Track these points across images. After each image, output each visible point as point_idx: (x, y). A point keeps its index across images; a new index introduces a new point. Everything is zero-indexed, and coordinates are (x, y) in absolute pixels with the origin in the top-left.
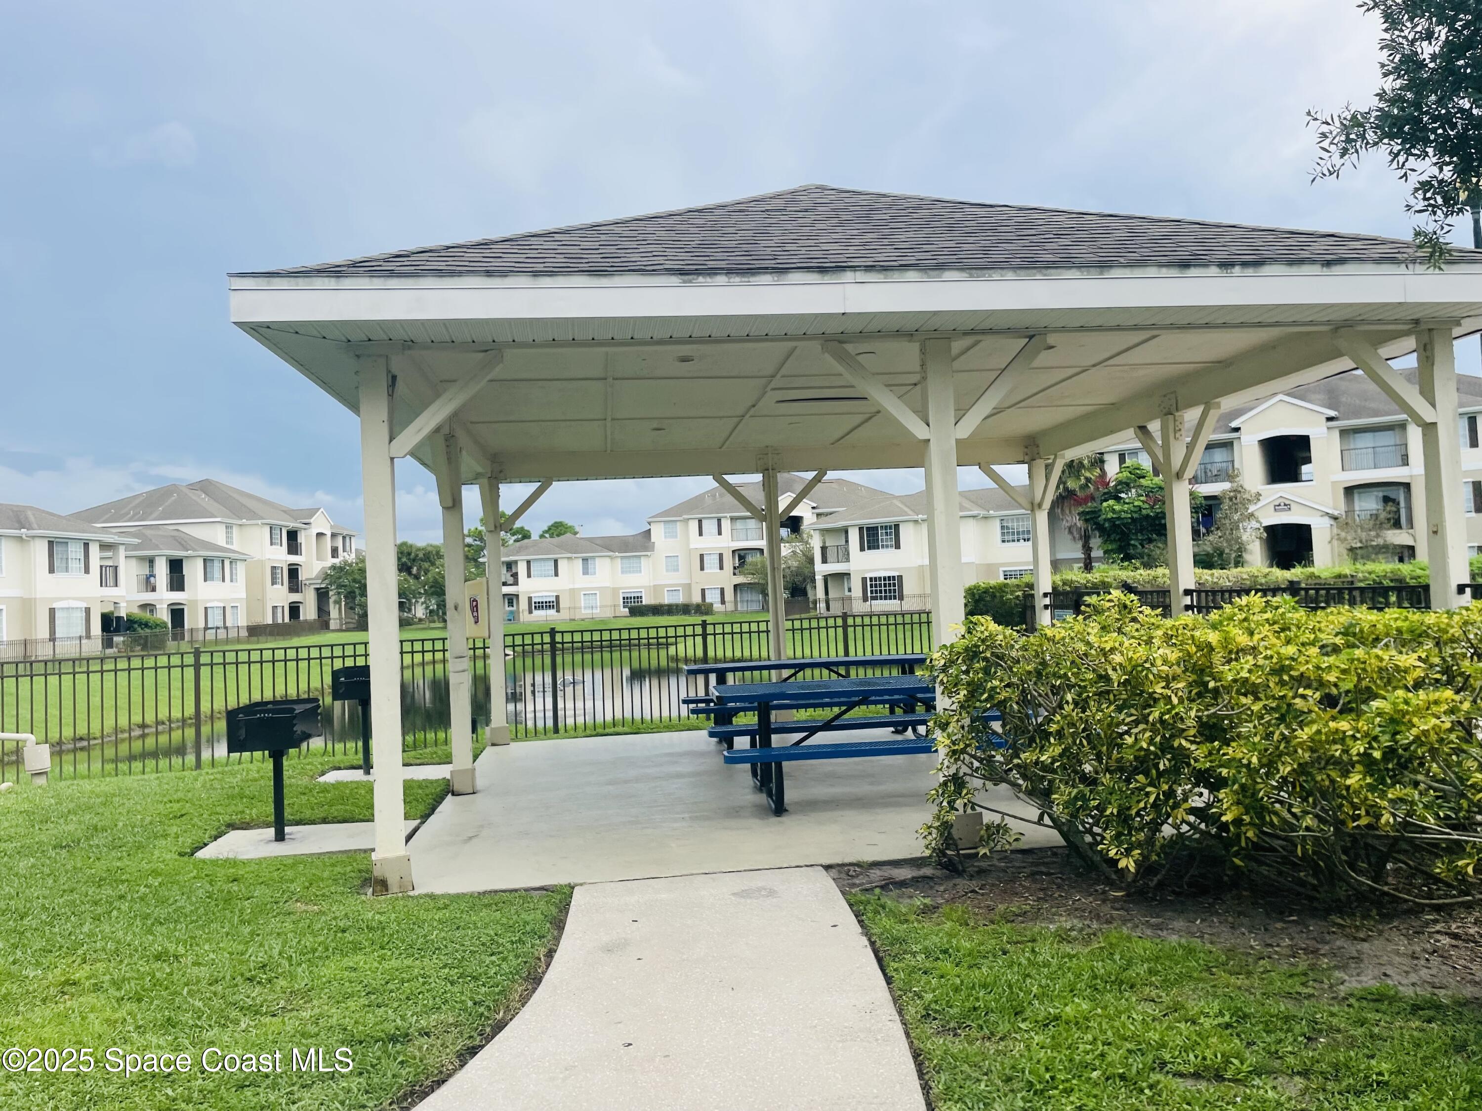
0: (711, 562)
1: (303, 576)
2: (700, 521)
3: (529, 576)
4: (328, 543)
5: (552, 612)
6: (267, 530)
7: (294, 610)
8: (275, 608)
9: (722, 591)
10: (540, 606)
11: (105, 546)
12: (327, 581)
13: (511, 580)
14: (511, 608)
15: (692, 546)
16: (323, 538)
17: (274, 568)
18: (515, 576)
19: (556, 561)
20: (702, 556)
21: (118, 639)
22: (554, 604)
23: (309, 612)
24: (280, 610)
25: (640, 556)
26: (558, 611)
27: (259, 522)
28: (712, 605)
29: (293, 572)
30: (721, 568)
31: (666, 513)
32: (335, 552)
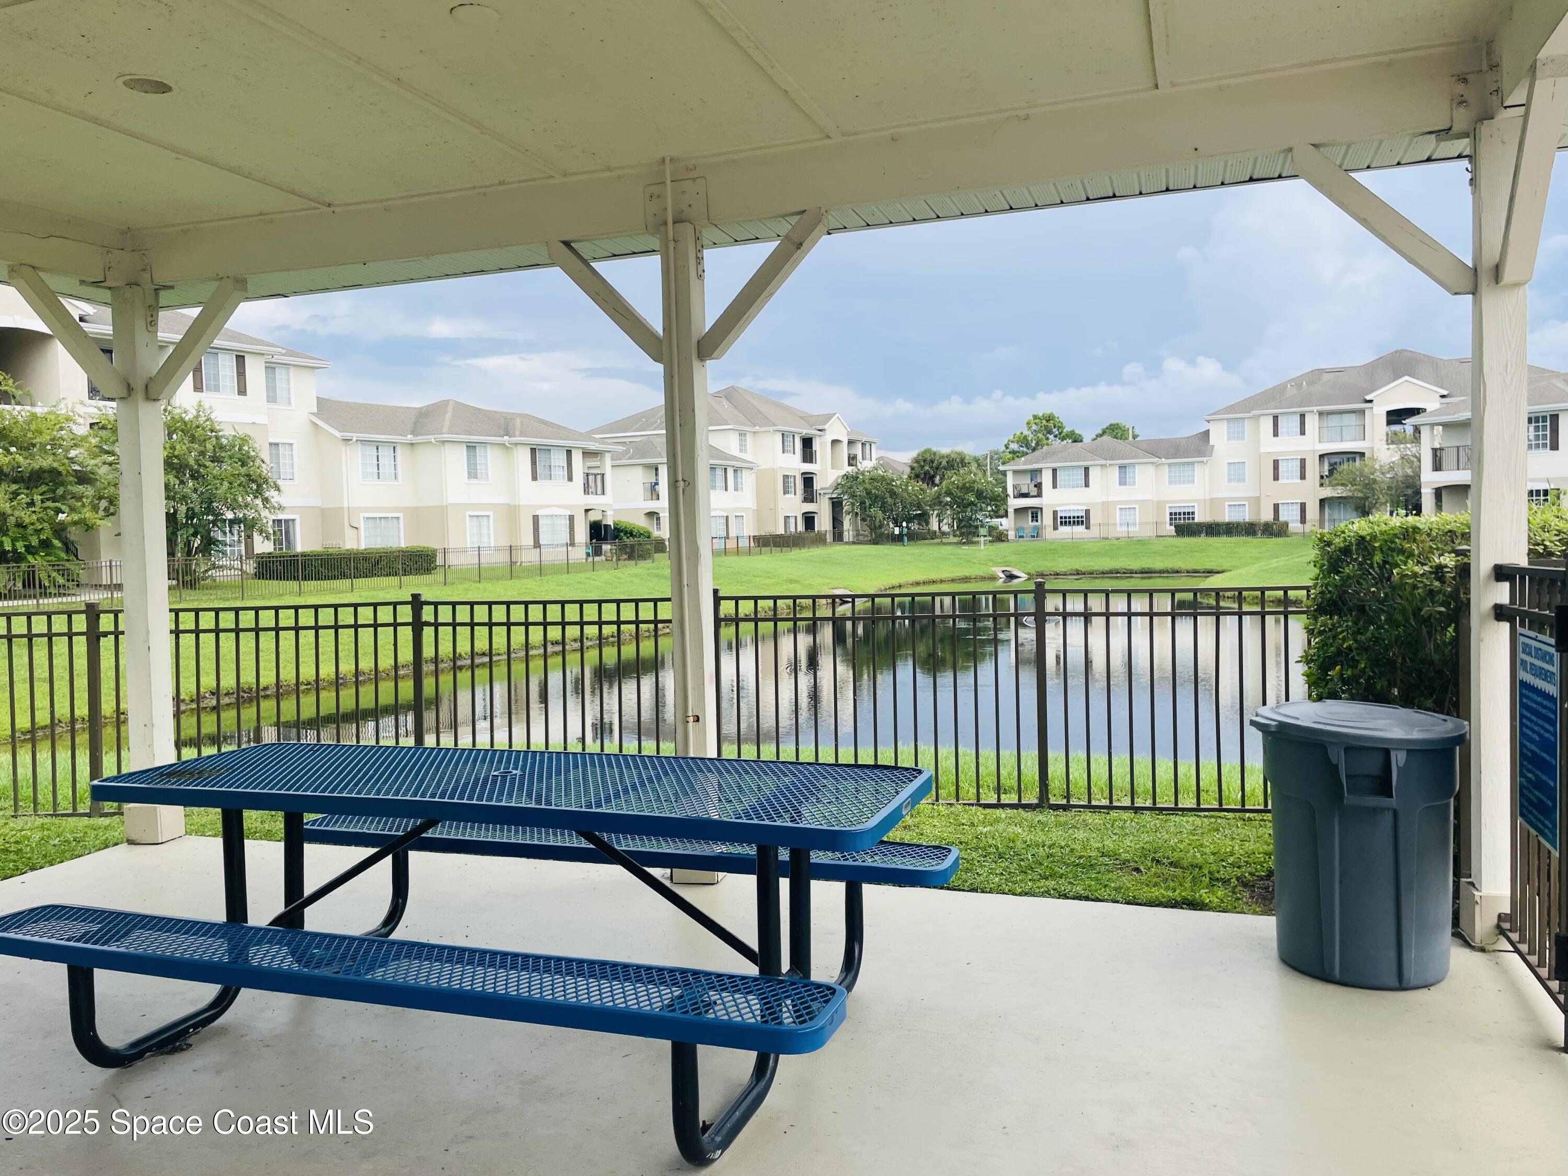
0: (1289, 470)
1: (818, 485)
2: (1276, 418)
3: (1055, 486)
4: (844, 450)
5: (1080, 529)
6: (779, 437)
7: (809, 520)
8: (787, 518)
9: (1303, 507)
10: (1067, 521)
11: (588, 454)
12: (839, 491)
13: (1034, 491)
14: (1035, 523)
15: (1263, 450)
16: (838, 446)
17: (786, 477)
18: (1039, 486)
19: (1087, 469)
20: (1276, 463)
21: (606, 547)
22: (1083, 520)
23: (824, 523)
24: (792, 520)
25: (1193, 463)
26: (1088, 528)
27: (771, 429)
28: (1286, 524)
29: (808, 481)
30: (1303, 477)
31: (1231, 409)
32: (852, 460)
